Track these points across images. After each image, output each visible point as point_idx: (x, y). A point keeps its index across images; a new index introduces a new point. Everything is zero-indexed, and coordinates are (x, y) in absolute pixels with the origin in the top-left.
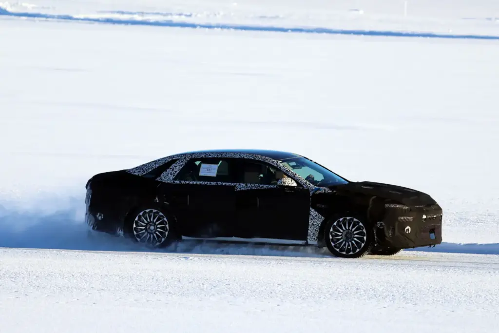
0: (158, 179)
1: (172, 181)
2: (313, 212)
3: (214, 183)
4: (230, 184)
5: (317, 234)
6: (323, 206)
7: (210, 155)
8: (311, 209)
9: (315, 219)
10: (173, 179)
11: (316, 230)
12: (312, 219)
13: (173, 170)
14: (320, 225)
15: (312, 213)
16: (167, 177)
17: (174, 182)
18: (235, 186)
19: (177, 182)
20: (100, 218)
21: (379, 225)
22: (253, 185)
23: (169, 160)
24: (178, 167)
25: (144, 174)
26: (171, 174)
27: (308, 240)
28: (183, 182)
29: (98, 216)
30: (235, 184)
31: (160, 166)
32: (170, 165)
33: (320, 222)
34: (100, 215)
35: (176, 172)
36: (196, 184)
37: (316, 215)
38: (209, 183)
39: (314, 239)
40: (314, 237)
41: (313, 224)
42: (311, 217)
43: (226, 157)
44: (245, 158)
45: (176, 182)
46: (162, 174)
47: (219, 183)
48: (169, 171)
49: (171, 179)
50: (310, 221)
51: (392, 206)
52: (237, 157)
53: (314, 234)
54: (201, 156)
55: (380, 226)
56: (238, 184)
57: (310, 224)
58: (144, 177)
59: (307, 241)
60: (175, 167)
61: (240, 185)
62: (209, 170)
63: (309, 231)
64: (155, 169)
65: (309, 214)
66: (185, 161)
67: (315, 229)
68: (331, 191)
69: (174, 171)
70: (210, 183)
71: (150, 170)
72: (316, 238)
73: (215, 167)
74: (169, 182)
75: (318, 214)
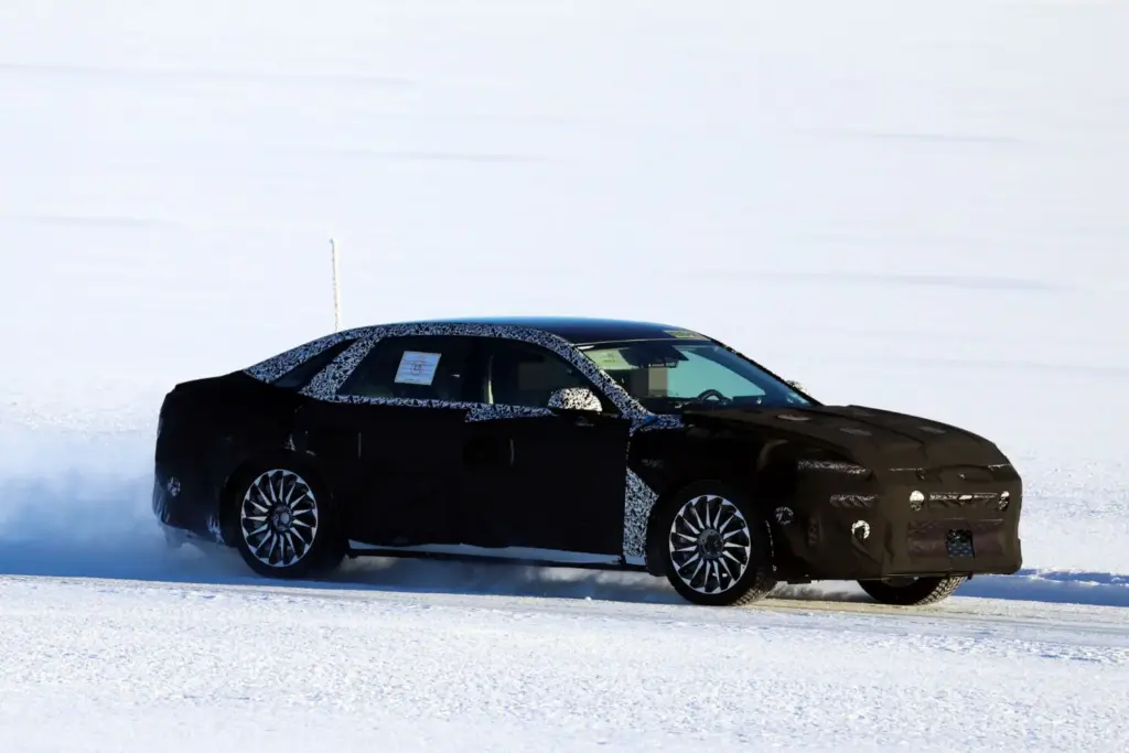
0: (304, 391)
1: (334, 397)
2: (634, 481)
3: (423, 403)
4: (460, 403)
5: (643, 537)
6: (655, 464)
7: (427, 329)
8: (628, 470)
9: (639, 499)
10: (339, 392)
11: (640, 527)
12: (630, 498)
13: (339, 367)
14: (648, 514)
15: (631, 482)
16: (325, 387)
17: (337, 399)
18: (468, 410)
19: (344, 398)
20: (173, 492)
21: (780, 516)
22: (509, 409)
23: (336, 342)
24: (352, 360)
25: (277, 376)
26: (334, 378)
27: (625, 553)
28: (356, 399)
29: (170, 485)
30: (469, 405)
31: (314, 357)
32: (336, 355)
33: (649, 507)
34: (174, 486)
35: (345, 372)
36: (385, 405)
37: (640, 489)
38: (412, 401)
39: (638, 550)
40: (637, 547)
41: (633, 511)
42: (628, 493)
43: (461, 334)
44: (504, 336)
45: (341, 397)
46: (315, 378)
47: (436, 403)
48: (331, 369)
49: (334, 391)
50: (626, 505)
51: (818, 465)
52: (486, 335)
53: (636, 537)
54: (408, 332)
55: (783, 519)
56: (476, 405)
57: (628, 511)
58: (278, 384)
59: (623, 557)
60: (346, 358)
61: (479, 407)
62: (418, 369)
63: (626, 530)
64: (303, 364)
65: (625, 485)
66: (371, 344)
67: (638, 524)
68: (683, 426)
69: (341, 372)
70: (416, 403)
71: (291, 367)
72: (641, 549)
73: (432, 360)
74: (326, 398)
75: (643, 485)
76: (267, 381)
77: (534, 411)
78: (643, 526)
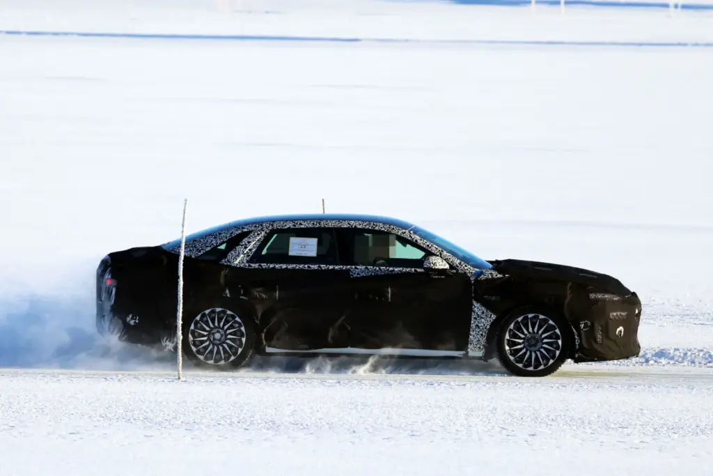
0: (224, 262)
1: (247, 265)
2: (477, 308)
3: (315, 267)
4: (341, 266)
5: (483, 341)
6: (493, 298)
8: (474, 302)
9: (482, 318)
10: (248, 262)
11: (482, 335)
12: (475, 318)
13: (246, 248)
14: (488, 327)
15: (476, 309)
16: (239, 259)
17: (249, 266)
18: (349, 270)
19: (256, 266)
20: (132, 323)
21: (582, 326)
22: (377, 268)
23: (237, 233)
24: (253, 243)
25: (200, 254)
26: (243, 254)
27: (469, 350)
28: (264, 265)
29: (128, 319)
30: (349, 267)
32: (241, 240)
33: (489, 323)
34: (132, 319)
35: (250, 250)
36: (287, 269)
37: (483, 313)
38: (306, 266)
39: (479, 348)
40: (478, 346)
41: (477, 326)
42: (474, 315)
43: (327, 226)
44: (358, 227)
45: (253, 265)
46: (230, 254)
47: (323, 267)
48: (240, 249)
49: (245, 261)
50: (472, 322)
51: (600, 296)
52: (345, 226)
53: (479, 340)
54: (288, 226)
55: (584, 327)
56: (353, 267)
57: (473, 326)
58: (200, 258)
59: (467, 352)
60: (249, 242)
61: (356, 268)
62: (305, 247)
63: (471, 337)
65: (471, 310)
66: (263, 233)
67: (481, 333)
68: (501, 276)
69: (247, 250)
70: (309, 267)
71: (209, 249)
72: (482, 347)
73: (313, 242)
74: (242, 265)
75: (485, 311)
76: (193, 257)
77: (396, 270)
78: (484, 334)
